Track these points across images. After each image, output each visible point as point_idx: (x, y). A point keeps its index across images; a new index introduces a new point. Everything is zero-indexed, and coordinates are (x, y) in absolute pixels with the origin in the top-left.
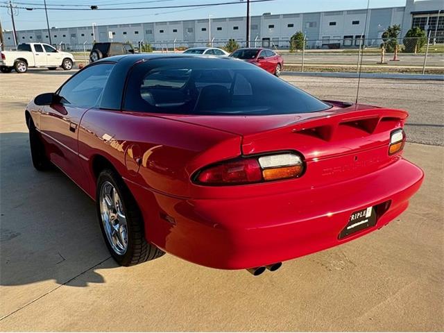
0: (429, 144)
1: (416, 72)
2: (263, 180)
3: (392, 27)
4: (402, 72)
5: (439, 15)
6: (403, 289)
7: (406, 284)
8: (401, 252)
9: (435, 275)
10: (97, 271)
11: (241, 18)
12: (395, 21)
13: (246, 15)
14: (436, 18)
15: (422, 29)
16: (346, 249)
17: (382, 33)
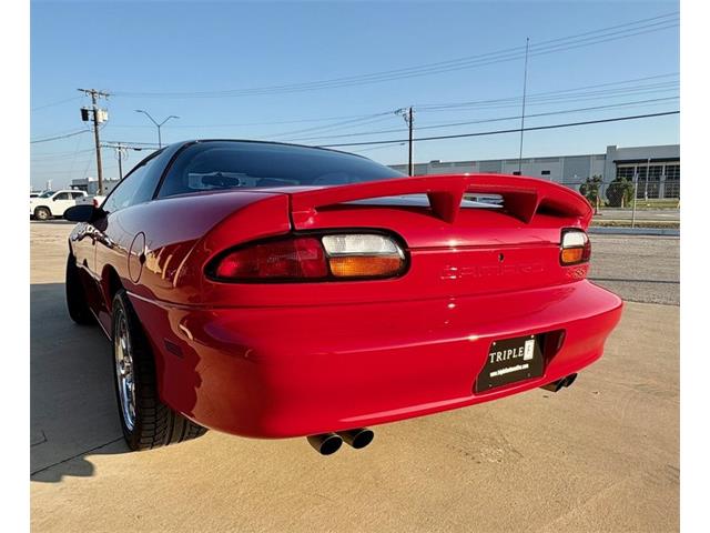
0: (643, 302)
1: (624, 225)
2: (332, 277)
3: (591, 178)
4: (606, 225)
5: (649, 165)
6: (600, 494)
7: (605, 486)
8: (598, 437)
9: (655, 473)
10: (89, 458)
11: (403, 166)
12: (596, 171)
13: (408, 163)
14: (645, 168)
15: (630, 179)
16: (509, 432)
17: (579, 186)
